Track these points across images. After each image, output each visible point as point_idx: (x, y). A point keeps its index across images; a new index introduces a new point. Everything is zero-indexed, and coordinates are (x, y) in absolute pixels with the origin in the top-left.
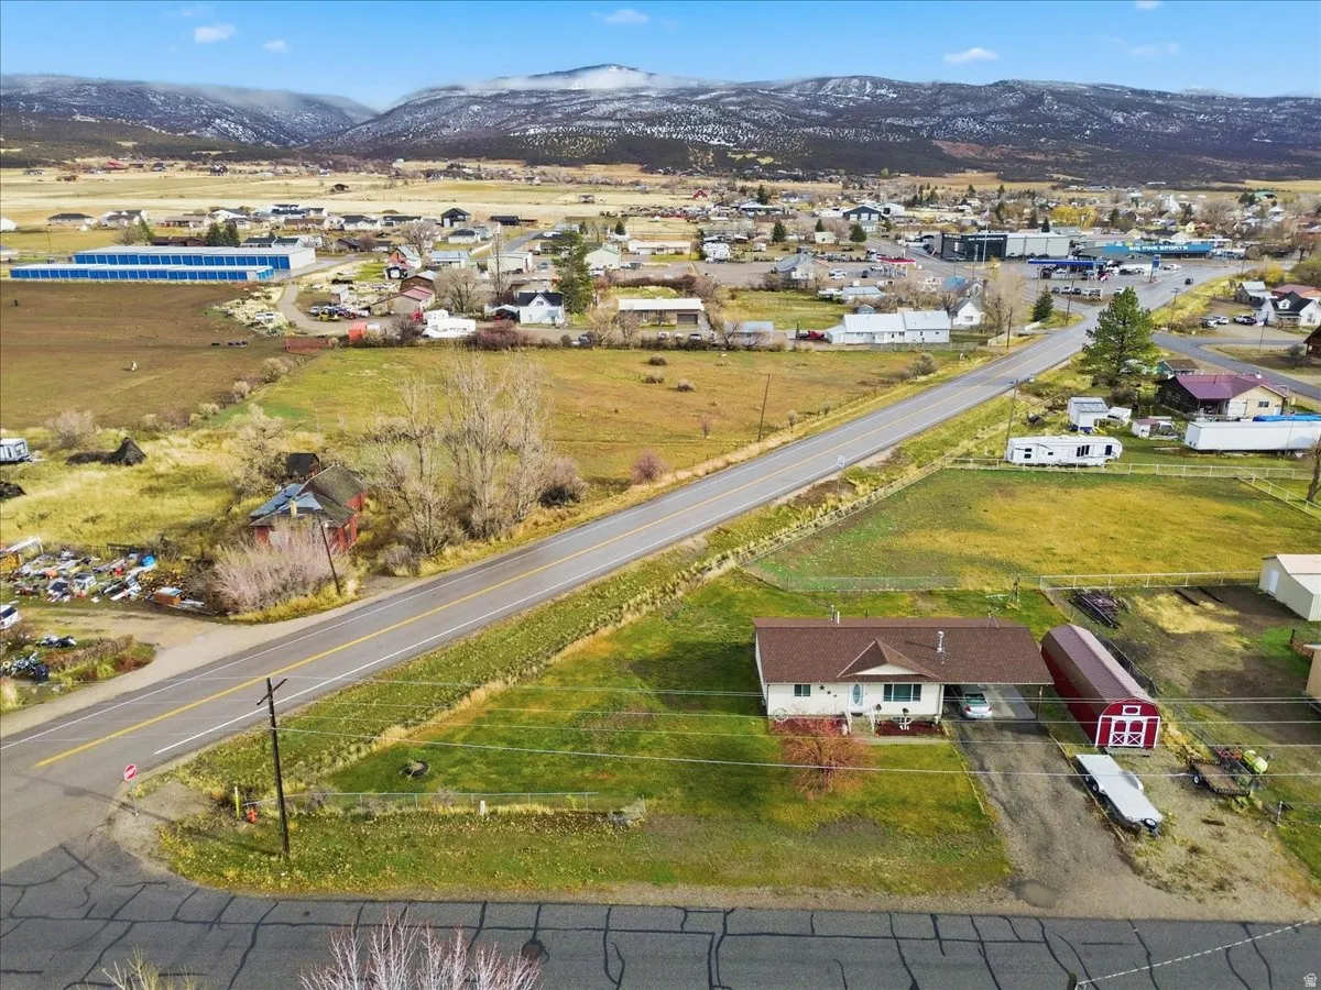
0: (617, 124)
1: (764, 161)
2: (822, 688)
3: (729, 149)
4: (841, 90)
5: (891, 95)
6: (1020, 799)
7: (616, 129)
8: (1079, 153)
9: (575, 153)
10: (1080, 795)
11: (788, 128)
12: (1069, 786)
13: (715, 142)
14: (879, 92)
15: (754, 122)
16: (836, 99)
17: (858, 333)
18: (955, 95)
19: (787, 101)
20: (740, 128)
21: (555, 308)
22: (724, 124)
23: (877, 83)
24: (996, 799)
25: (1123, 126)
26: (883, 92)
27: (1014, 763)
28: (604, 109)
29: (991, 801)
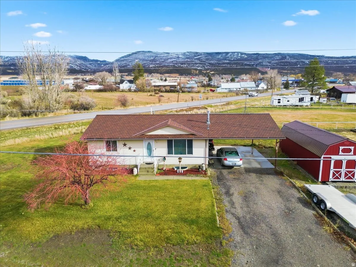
0: (173, 64)
1: (211, 73)
2: (125, 145)
3: (203, 70)
4: (232, 55)
5: (245, 57)
6: (254, 214)
7: (173, 65)
8: (296, 70)
9: (162, 71)
10: (310, 213)
11: (218, 65)
12: (300, 206)
13: (199, 68)
14: (242, 56)
15: (209, 63)
16: (231, 58)
17: (225, 89)
18: (263, 57)
19: (218, 58)
20: (205, 65)
21: (131, 85)
22: (201, 64)
23: (242, 54)
24: (233, 214)
25: (308, 64)
26: (243, 56)
27: (254, 190)
28: (169, 60)
29: (229, 216)
